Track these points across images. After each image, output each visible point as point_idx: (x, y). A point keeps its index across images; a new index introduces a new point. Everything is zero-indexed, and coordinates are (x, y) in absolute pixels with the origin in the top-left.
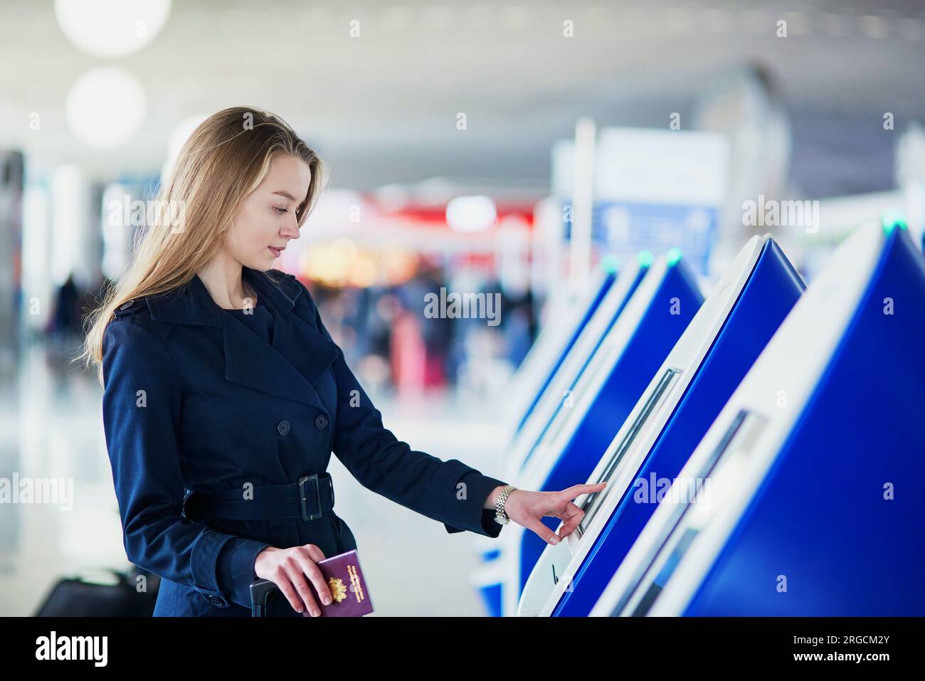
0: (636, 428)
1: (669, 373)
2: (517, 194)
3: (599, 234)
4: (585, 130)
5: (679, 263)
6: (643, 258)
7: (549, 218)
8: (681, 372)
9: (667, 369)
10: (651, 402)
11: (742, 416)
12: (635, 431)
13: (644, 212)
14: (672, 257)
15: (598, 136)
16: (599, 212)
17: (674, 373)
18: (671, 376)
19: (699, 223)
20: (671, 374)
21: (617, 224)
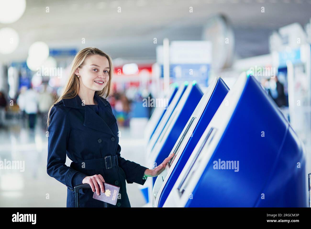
0: (184, 135)
1: (193, 118)
2: (145, 62)
3: (172, 75)
4: (166, 42)
5: (196, 84)
6: (186, 83)
7: (156, 70)
8: (196, 118)
9: (192, 117)
10: (188, 128)
11: (212, 129)
12: (184, 136)
13: (186, 67)
14: (194, 83)
15: (170, 44)
16: (172, 68)
17: (194, 118)
18: (194, 120)
19: (204, 69)
20: (194, 119)
21: (178, 71)
